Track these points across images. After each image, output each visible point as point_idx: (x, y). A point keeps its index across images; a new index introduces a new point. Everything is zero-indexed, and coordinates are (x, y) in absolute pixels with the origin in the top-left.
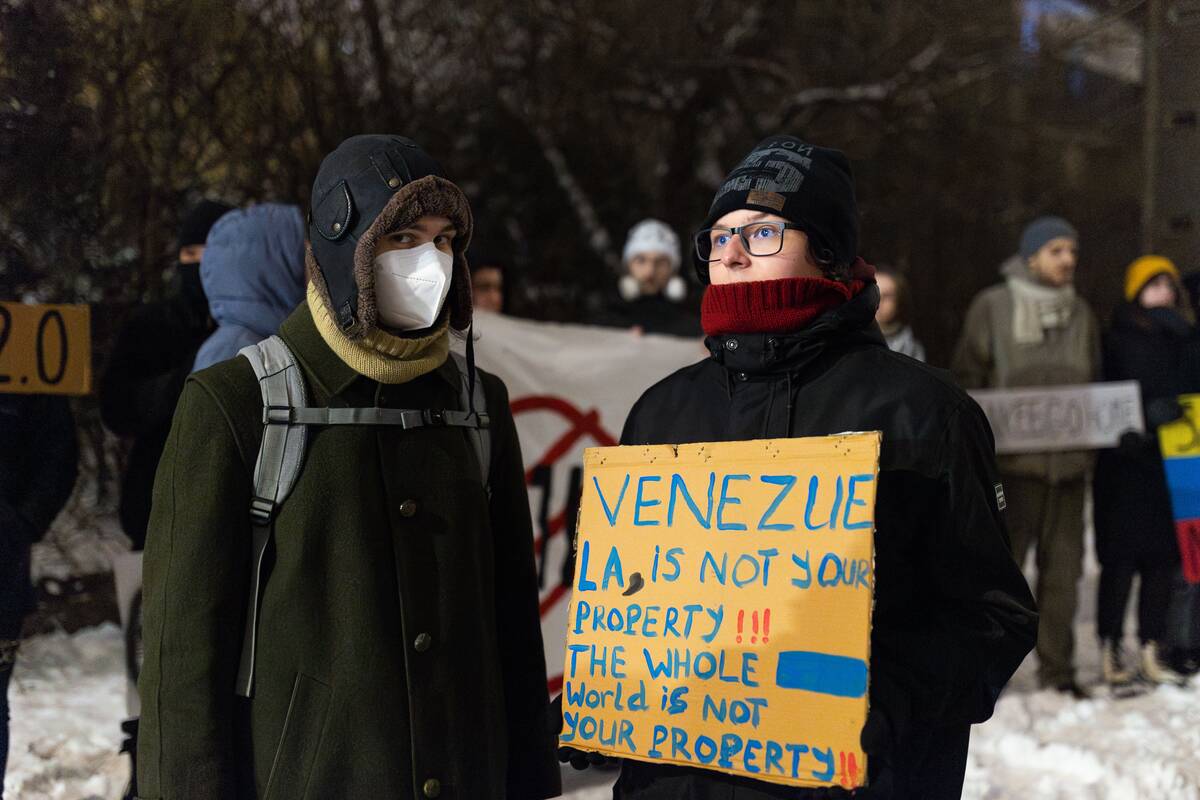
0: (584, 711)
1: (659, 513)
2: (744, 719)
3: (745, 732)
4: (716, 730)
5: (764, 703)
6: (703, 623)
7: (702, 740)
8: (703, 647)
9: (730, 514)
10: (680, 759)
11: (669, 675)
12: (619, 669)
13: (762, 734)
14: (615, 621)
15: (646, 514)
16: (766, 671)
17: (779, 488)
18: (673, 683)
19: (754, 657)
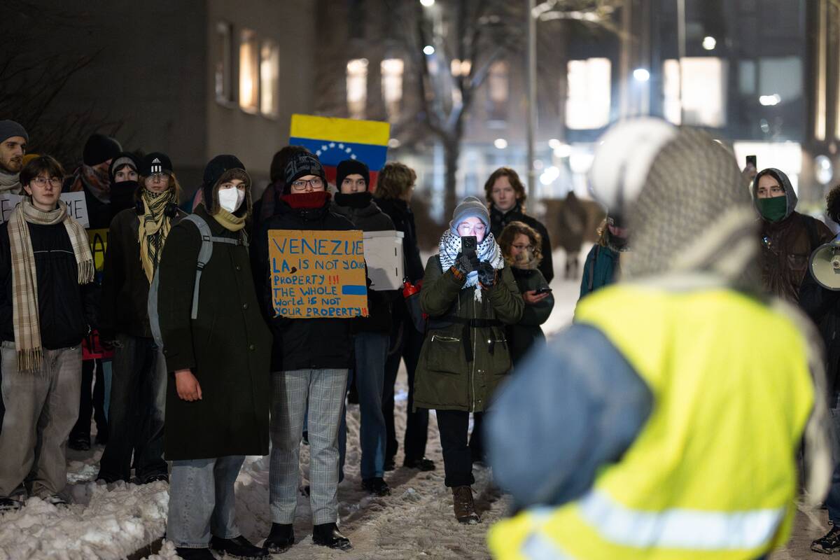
0: (282, 307)
1: (299, 250)
2: (335, 303)
3: (335, 306)
4: (327, 307)
5: (340, 299)
6: (318, 280)
7: (322, 310)
8: (320, 286)
9: (322, 250)
10: (317, 316)
11: (309, 294)
12: (292, 294)
13: (340, 306)
14: (289, 281)
15: (293, 250)
16: (339, 290)
17: (337, 244)
18: (311, 296)
19: (335, 287)
